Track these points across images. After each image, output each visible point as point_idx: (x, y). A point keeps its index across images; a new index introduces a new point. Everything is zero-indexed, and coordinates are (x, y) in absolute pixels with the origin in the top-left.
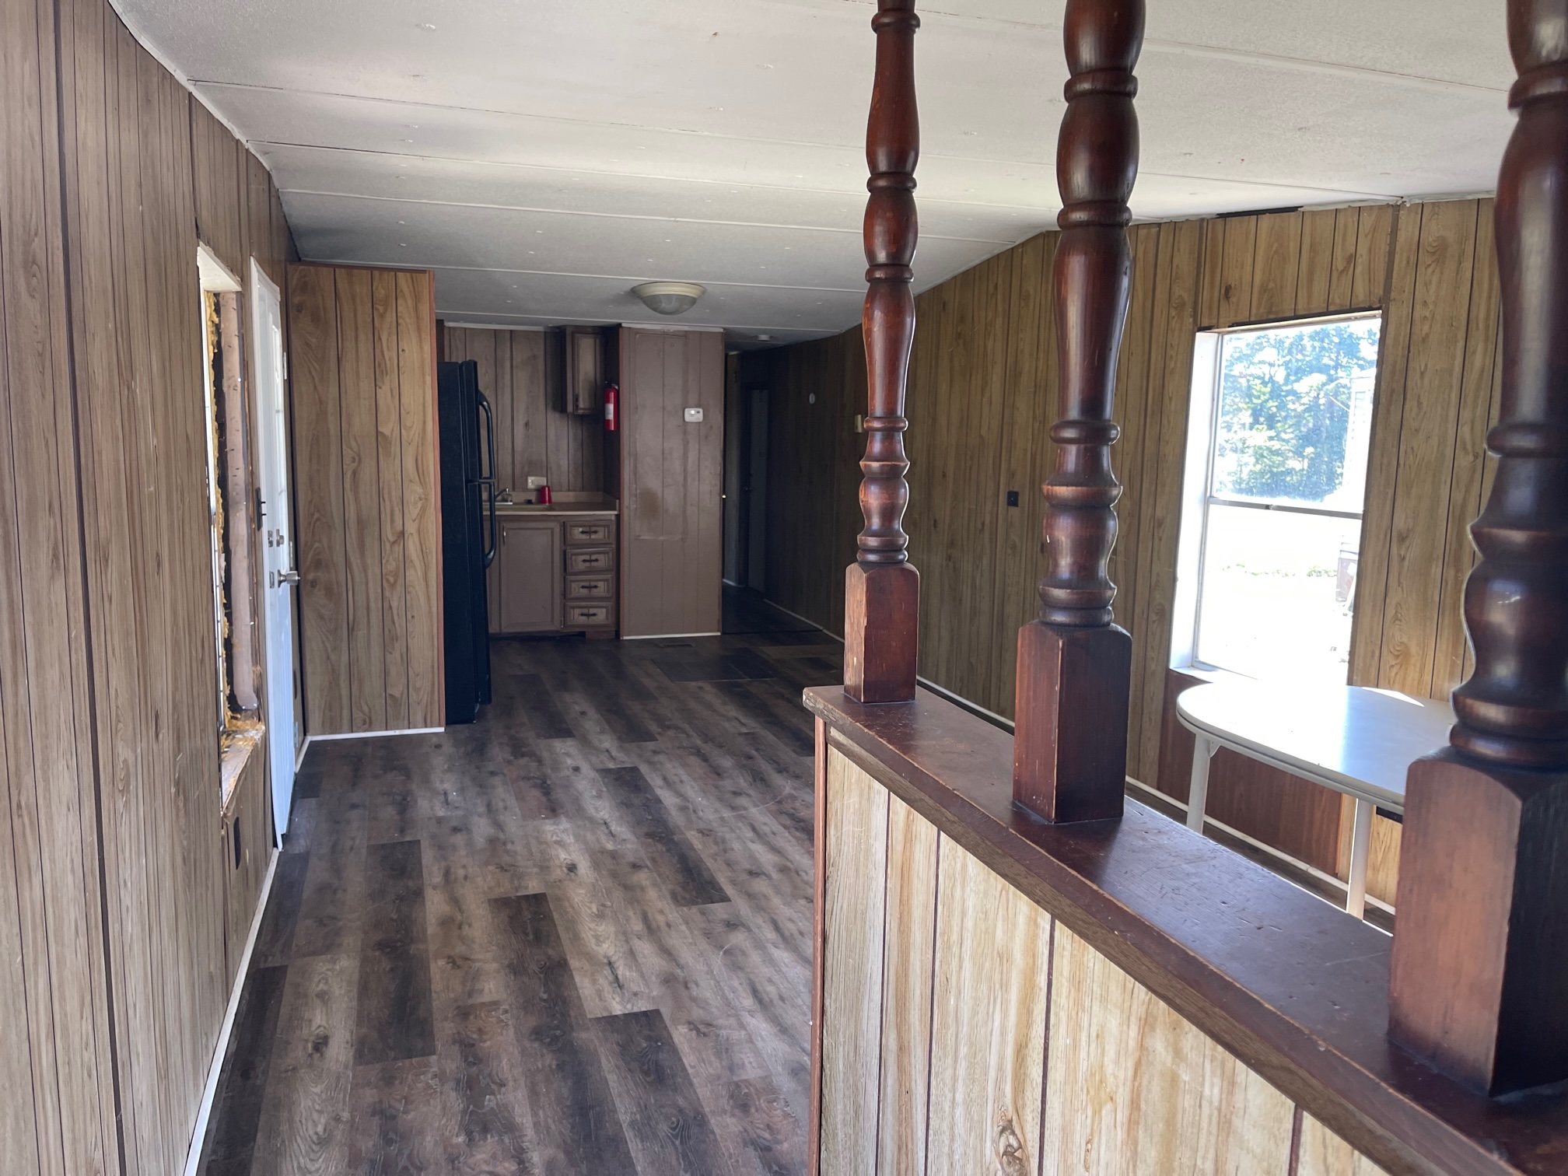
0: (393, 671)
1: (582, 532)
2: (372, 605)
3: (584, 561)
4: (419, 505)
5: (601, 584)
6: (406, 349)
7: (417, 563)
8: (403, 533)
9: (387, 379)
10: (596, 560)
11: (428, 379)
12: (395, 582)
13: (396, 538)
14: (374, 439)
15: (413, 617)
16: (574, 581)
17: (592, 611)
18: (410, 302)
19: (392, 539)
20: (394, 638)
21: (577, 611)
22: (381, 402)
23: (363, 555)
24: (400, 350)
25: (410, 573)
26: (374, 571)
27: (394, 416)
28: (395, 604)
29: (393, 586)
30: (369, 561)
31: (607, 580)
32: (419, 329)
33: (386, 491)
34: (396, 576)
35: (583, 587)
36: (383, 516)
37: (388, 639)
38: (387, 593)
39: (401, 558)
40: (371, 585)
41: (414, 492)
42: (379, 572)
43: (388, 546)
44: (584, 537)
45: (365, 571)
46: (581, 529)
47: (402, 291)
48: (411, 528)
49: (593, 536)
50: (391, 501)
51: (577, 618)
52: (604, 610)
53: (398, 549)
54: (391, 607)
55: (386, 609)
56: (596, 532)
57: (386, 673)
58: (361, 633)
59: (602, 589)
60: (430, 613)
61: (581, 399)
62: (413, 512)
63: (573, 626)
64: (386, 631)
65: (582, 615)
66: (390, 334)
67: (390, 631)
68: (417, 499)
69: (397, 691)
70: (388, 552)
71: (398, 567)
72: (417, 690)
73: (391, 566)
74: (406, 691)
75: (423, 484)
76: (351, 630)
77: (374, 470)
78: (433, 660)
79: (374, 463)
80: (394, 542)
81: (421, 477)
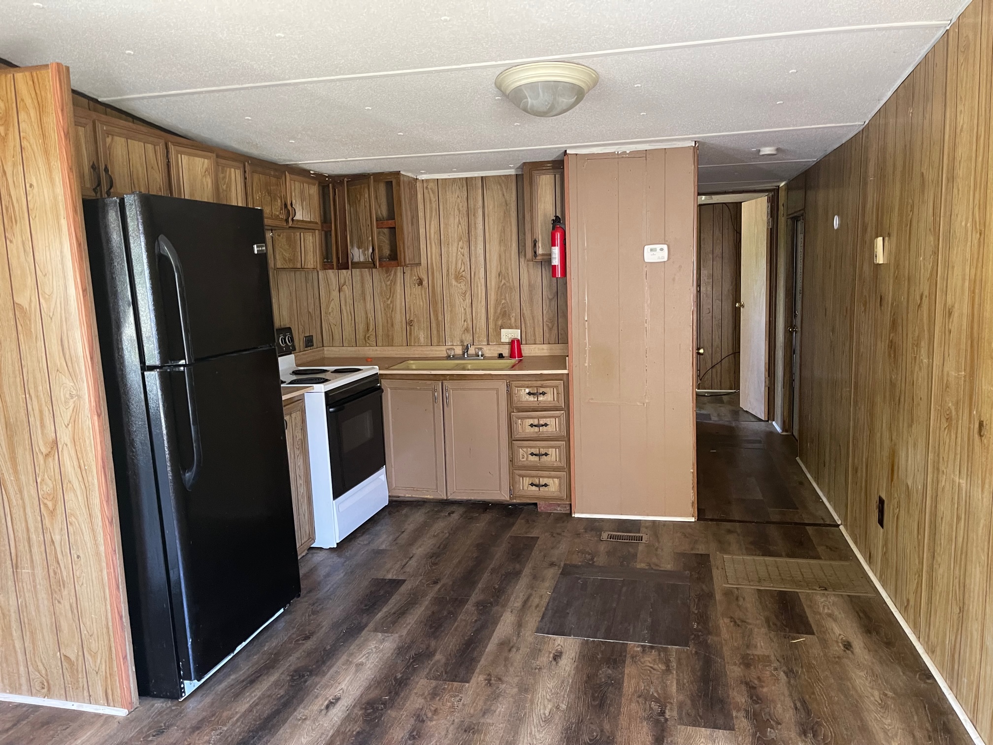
0: (64, 625)
1: (529, 394)
2: (33, 537)
3: (532, 425)
4: (71, 404)
5: (552, 451)
6: (35, 184)
7: (76, 485)
8: (55, 442)
9: (17, 229)
10: (546, 425)
11: (64, 222)
12: (55, 506)
13: (49, 450)
14: (11, 315)
15: (78, 557)
16: (522, 447)
17: (543, 481)
18: (32, 113)
19: (45, 450)
20: (61, 584)
21: (527, 481)
22: (14, 262)
23: (16, 472)
24: (28, 186)
25: (69, 496)
26: (30, 491)
27: (30, 281)
28: (57, 538)
29: (52, 513)
30: (23, 478)
31: (559, 447)
32: (46, 152)
33: (31, 386)
34: (54, 500)
35: (532, 454)
36: (32, 419)
37: (56, 585)
38: (47, 522)
39: (58, 477)
40: (28, 510)
41: (64, 386)
42: (35, 496)
43: (41, 458)
44: (532, 398)
45: (21, 492)
46: (527, 391)
47: (23, 100)
48: (65, 437)
49: (541, 398)
50: (37, 397)
51: (526, 489)
52: (556, 481)
53: (52, 463)
54: (53, 541)
55: (48, 544)
56: (544, 394)
57: (57, 629)
58: (26, 571)
59: (553, 458)
60: (98, 554)
61: (540, 244)
62: (65, 414)
63: (523, 497)
64: (52, 574)
65: (532, 485)
66: (14, 165)
67: (55, 573)
68: (68, 396)
69: (72, 652)
70: (42, 467)
71: (54, 489)
72: (94, 656)
73: (47, 488)
74: (81, 653)
75: (73, 375)
76: (15, 567)
77: (15, 354)
78: (107, 619)
79: (14, 346)
80: (47, 455)
81: (70, 364)
